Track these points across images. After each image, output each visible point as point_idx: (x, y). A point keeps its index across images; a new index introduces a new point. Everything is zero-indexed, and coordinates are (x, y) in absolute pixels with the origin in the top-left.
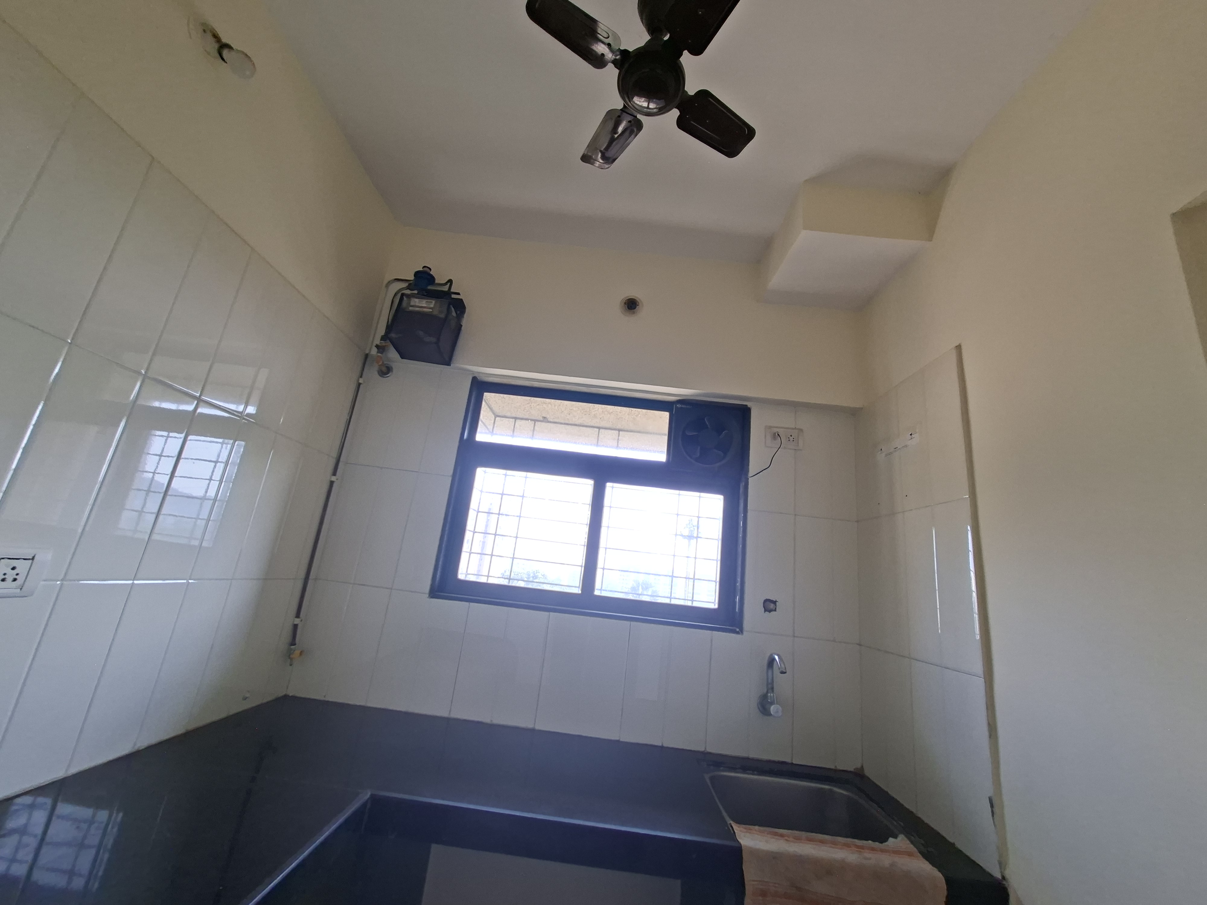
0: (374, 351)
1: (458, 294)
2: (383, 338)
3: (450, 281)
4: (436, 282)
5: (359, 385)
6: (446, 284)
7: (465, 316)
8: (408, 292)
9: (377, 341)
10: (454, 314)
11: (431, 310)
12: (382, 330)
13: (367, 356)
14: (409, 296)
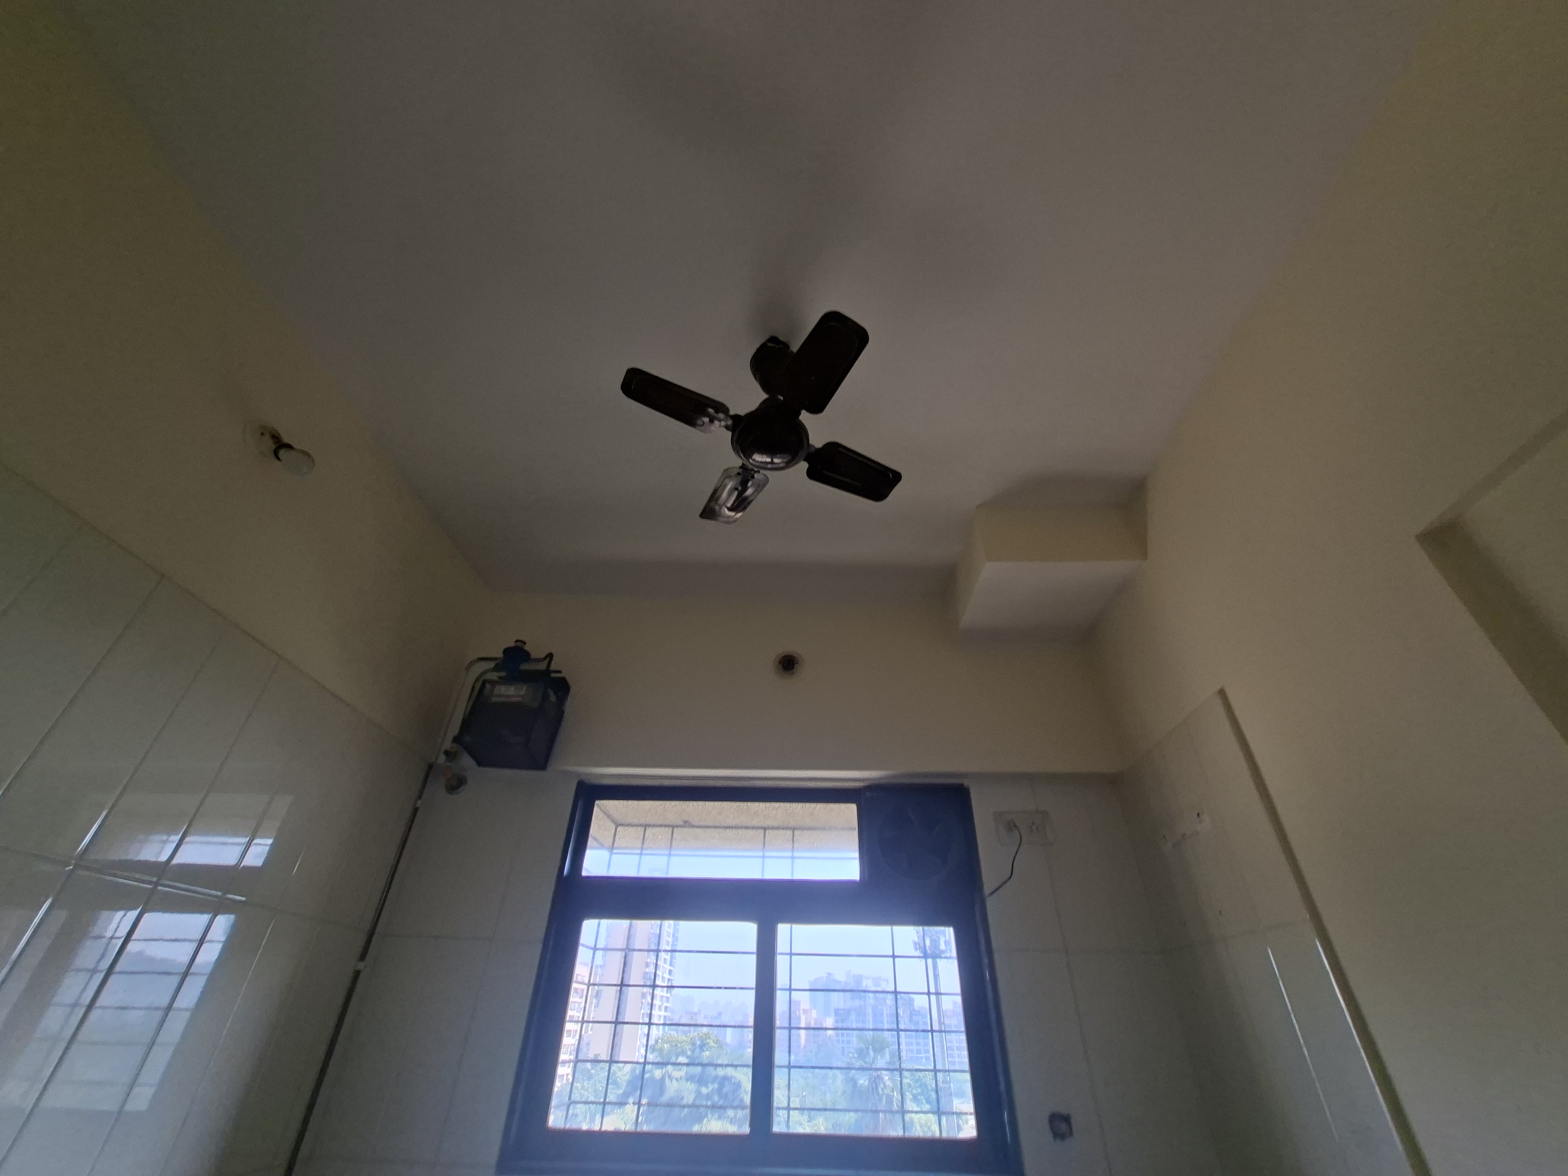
0: (442, 759)
1: (560, 672)
2: (456, 740)
3: (550, 656)
4: (532, 657)
5: (416, 810)
6: (545, 658)
7: (569, 698)
8: (494, 676)
9: (448, 745)
10: (553, 698)
11: (520, 699)
12: (454, 729)
13: (431, 767)
14: (493, 683)
